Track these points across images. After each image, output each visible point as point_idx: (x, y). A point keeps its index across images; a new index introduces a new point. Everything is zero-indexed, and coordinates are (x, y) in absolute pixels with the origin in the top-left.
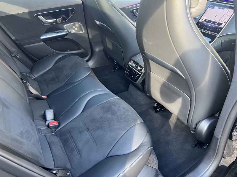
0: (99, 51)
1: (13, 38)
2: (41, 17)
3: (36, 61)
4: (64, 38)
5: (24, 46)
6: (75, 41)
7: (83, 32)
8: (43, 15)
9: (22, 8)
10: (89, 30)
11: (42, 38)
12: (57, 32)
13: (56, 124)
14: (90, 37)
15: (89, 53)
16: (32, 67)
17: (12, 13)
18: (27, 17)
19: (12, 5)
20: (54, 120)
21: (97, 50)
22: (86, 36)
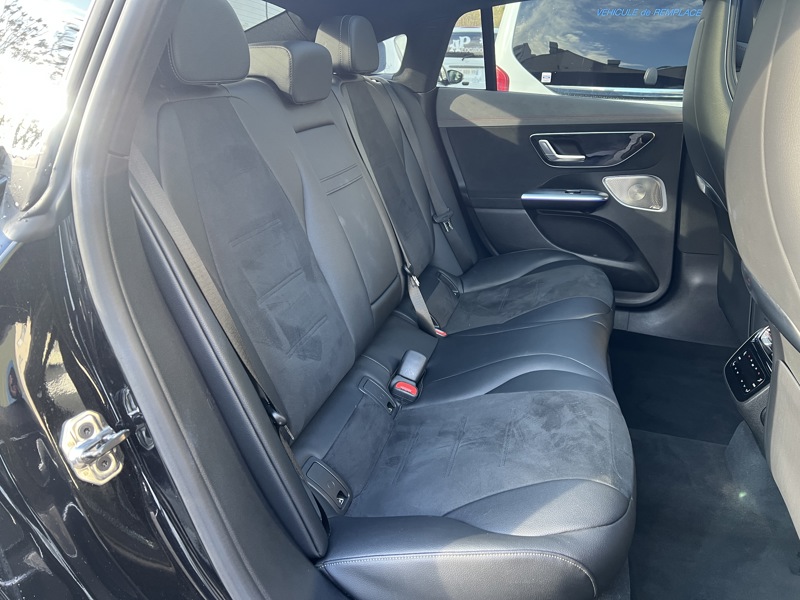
0: (701, 288)
1: (461, 184)
2: (545, 144)
3: (489, 254)
4: (593, 214)
5: (477, 210)
6: (627, 230)
7: (661, 210)
8: (553, 141)
9: (509, 115)
10: (684, 209)
11: (525, 197)
12: (575, 193)
13: (410, 391)
14: (683, 232)
15: (660, 281)
16: (472, 266)
17: (479, 123)
18: (513, 138)
19: (486, 104)
20: (414, 384)
21: (696, 279)
22: (670, 226)
